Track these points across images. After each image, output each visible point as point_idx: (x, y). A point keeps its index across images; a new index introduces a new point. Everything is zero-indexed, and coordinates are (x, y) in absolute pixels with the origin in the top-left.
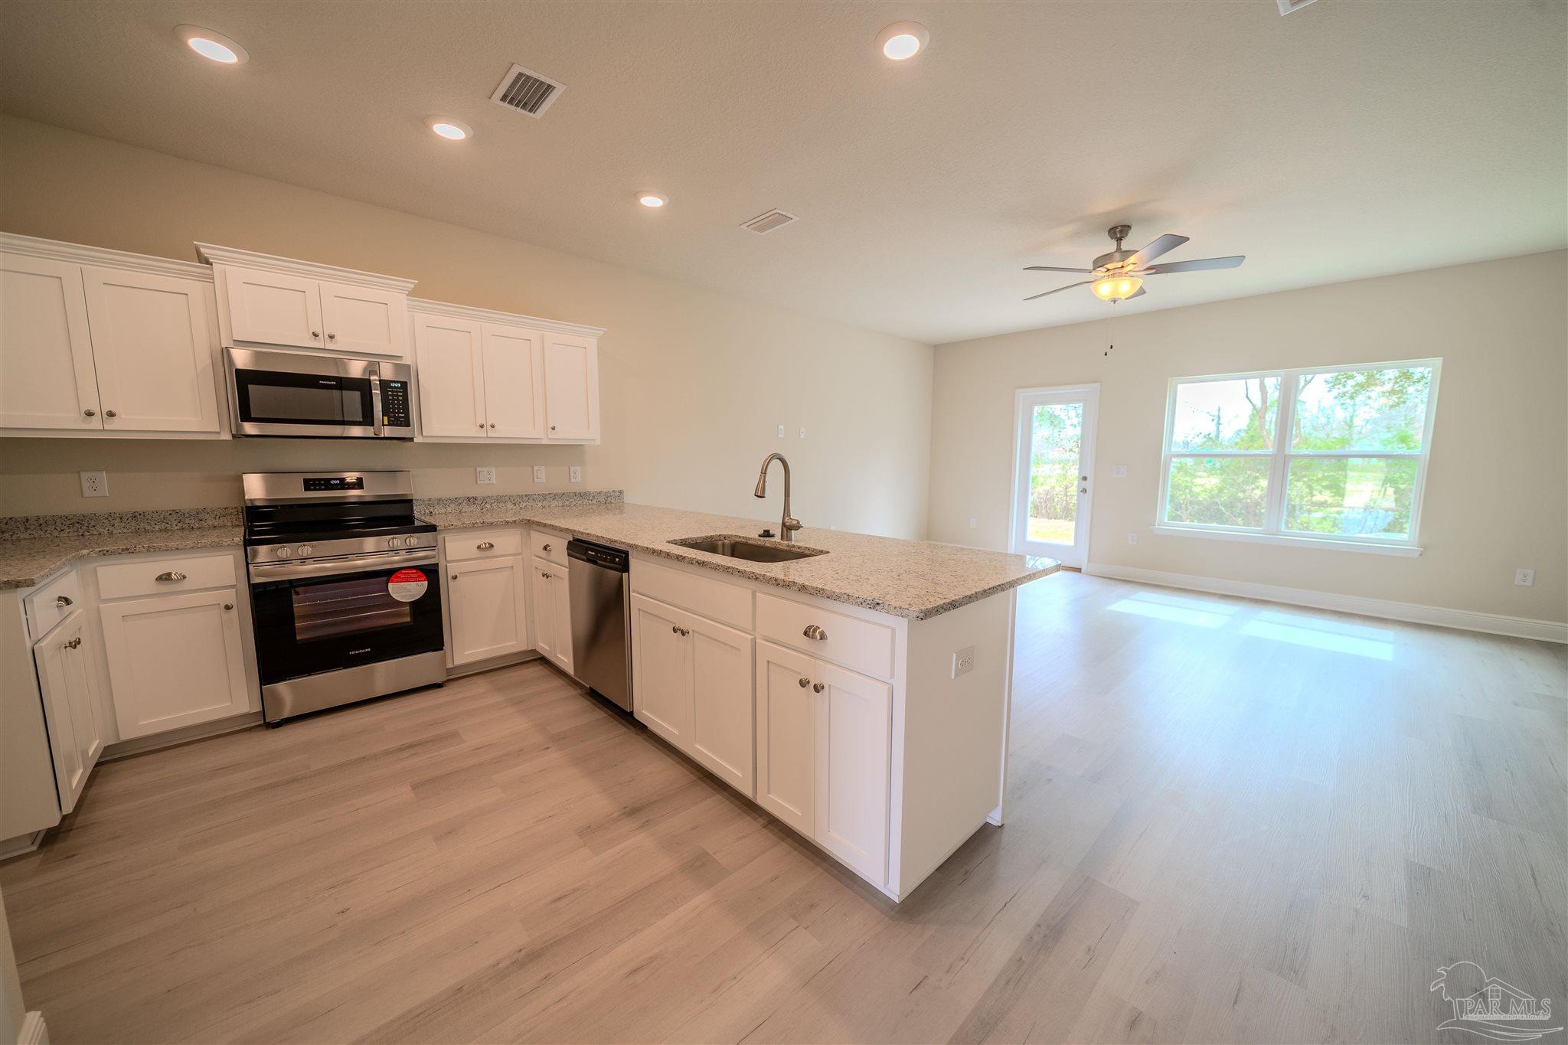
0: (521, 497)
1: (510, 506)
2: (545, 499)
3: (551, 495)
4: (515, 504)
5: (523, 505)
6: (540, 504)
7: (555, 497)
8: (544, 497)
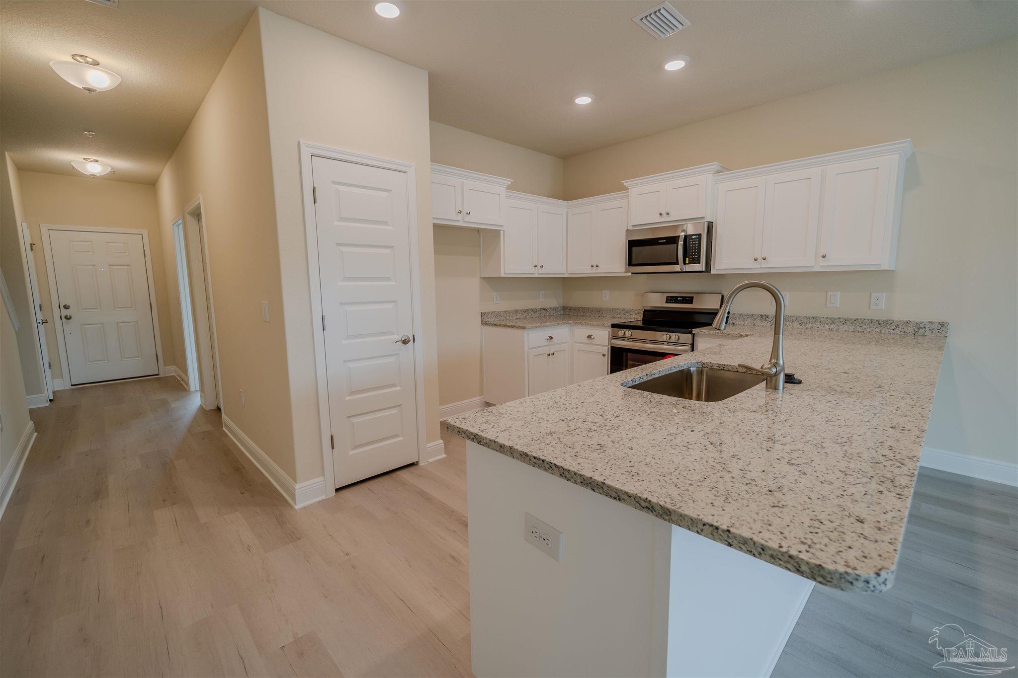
0: (808, 318)
1: (796, 325)
2: (833, 323)
3: (841, 320)
4: (801, 324)
5: (809, 326)
6: (827, 327)
7: (846, 321)
8: (833, 321)
